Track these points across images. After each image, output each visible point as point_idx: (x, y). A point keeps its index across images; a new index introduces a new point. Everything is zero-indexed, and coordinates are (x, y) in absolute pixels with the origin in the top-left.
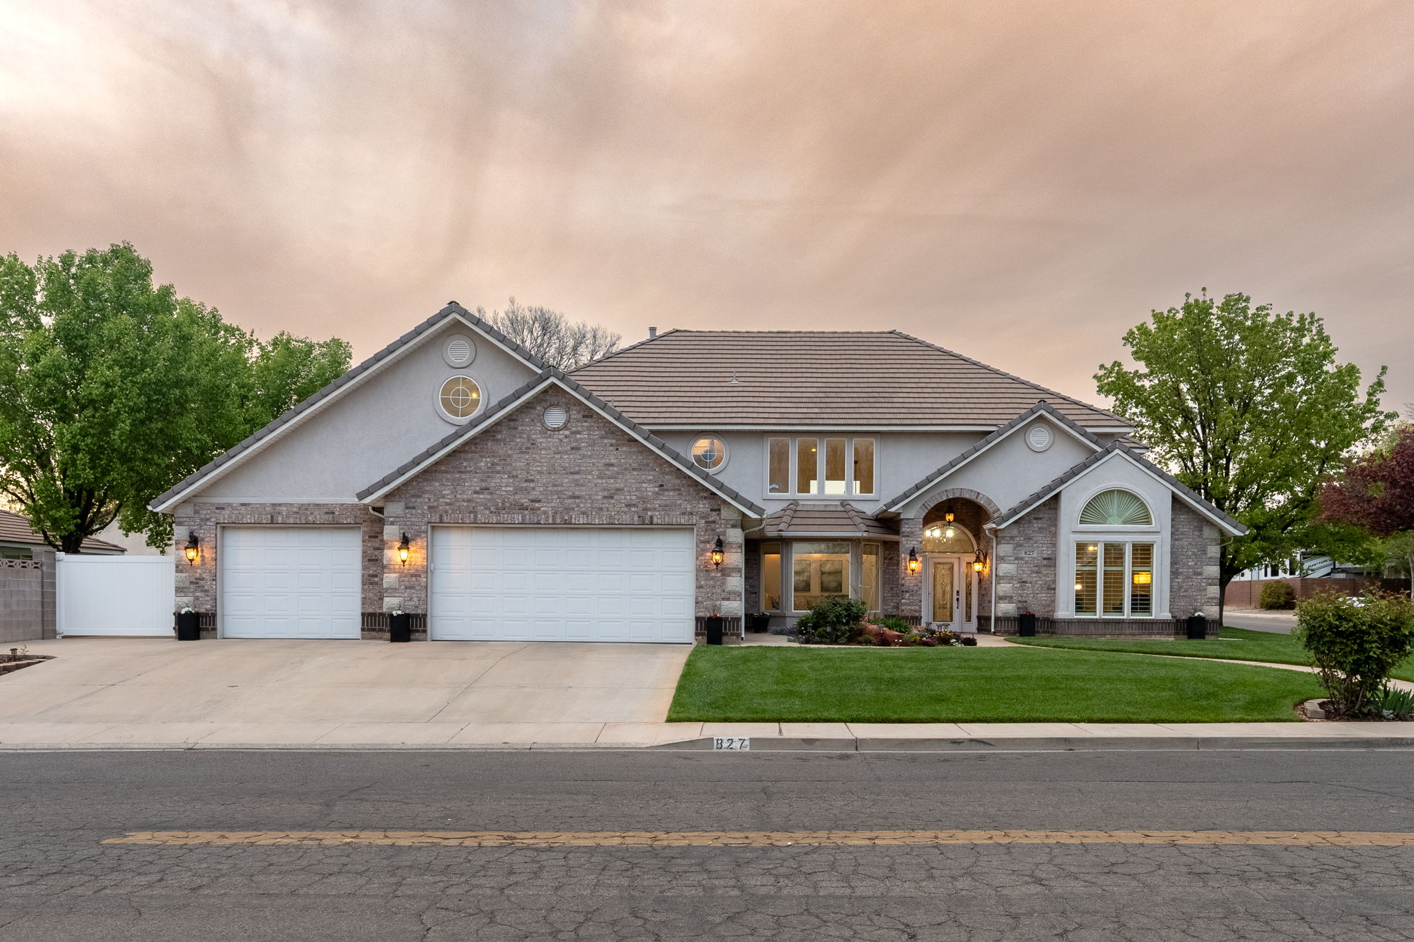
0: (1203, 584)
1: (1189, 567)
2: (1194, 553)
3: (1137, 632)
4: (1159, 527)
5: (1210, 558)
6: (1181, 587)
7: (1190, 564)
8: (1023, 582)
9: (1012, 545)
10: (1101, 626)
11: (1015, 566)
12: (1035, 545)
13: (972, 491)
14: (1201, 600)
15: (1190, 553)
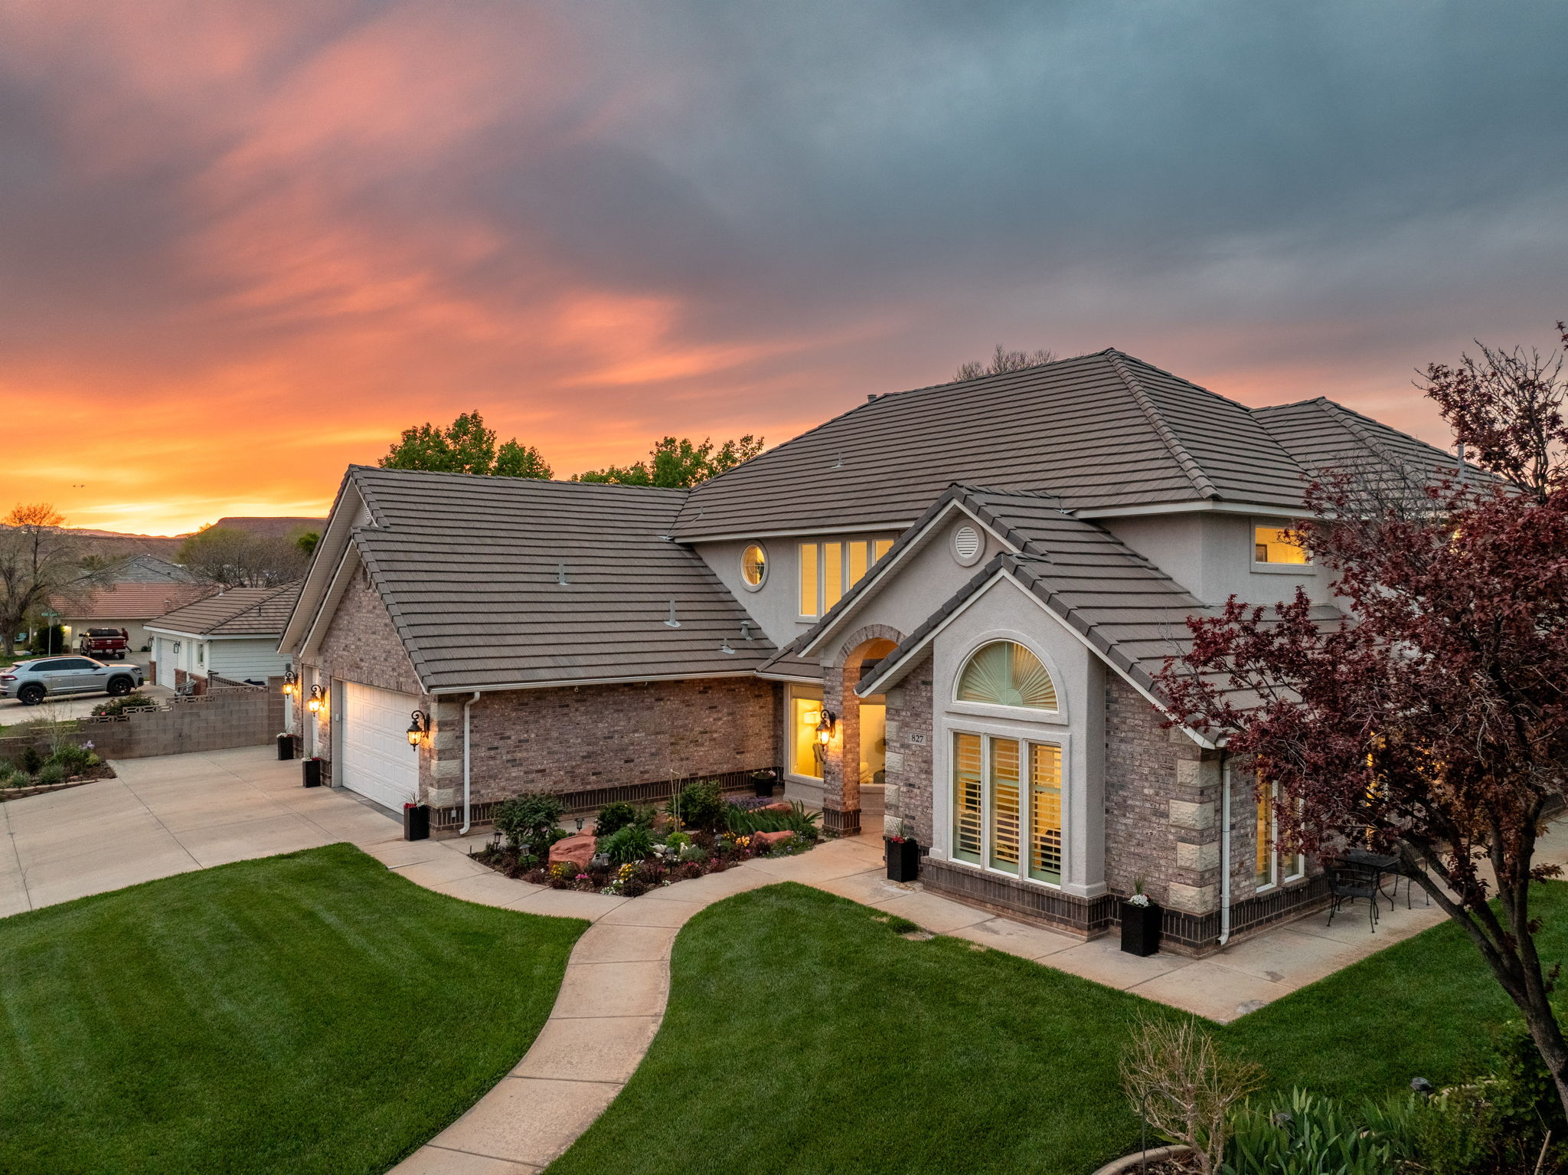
0: (1171, 837)
1: (1146, 799)
2: (1152, 770)
3: (1029, 908)
4: (1065, 715)
5: (1181, 784)
6: (1131, 836)
7: (1146, 791)
8: (910, 785)
9: (896, 723)
10: (980, 885)
11: (900, 757)
12: (924, 726)
13: (892, 628)
14: (1167, 868)
15: (1146, 771)
